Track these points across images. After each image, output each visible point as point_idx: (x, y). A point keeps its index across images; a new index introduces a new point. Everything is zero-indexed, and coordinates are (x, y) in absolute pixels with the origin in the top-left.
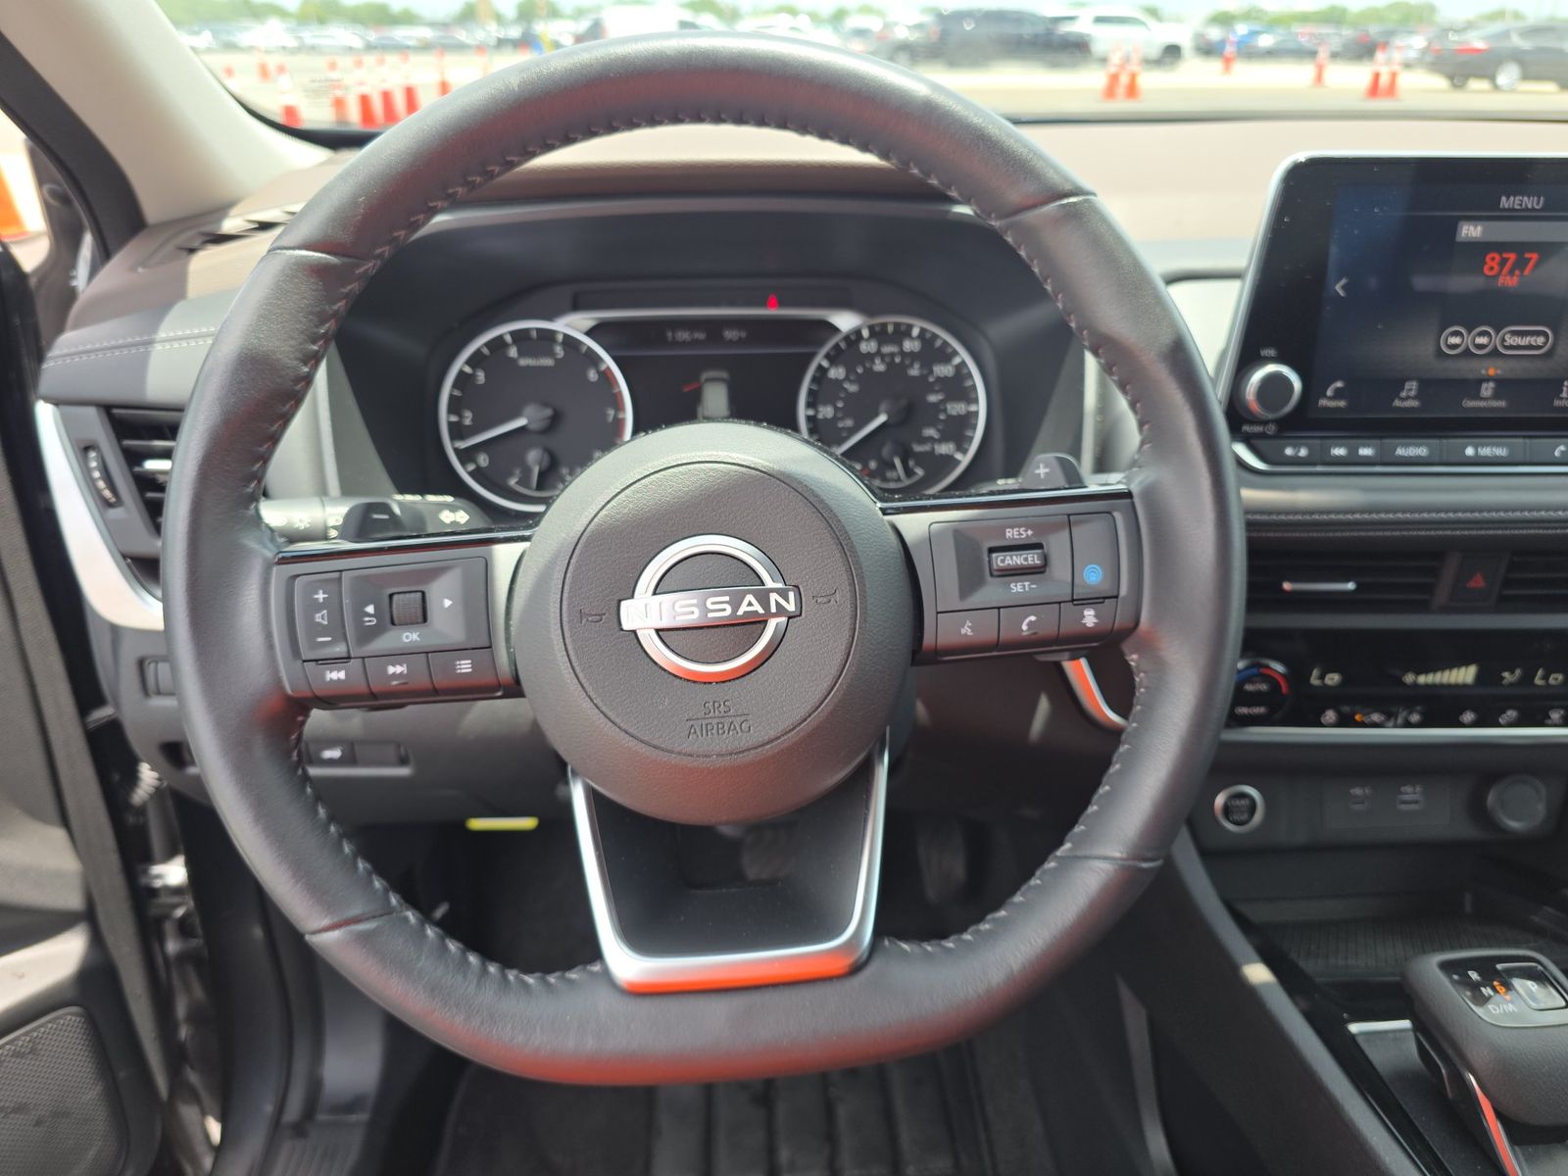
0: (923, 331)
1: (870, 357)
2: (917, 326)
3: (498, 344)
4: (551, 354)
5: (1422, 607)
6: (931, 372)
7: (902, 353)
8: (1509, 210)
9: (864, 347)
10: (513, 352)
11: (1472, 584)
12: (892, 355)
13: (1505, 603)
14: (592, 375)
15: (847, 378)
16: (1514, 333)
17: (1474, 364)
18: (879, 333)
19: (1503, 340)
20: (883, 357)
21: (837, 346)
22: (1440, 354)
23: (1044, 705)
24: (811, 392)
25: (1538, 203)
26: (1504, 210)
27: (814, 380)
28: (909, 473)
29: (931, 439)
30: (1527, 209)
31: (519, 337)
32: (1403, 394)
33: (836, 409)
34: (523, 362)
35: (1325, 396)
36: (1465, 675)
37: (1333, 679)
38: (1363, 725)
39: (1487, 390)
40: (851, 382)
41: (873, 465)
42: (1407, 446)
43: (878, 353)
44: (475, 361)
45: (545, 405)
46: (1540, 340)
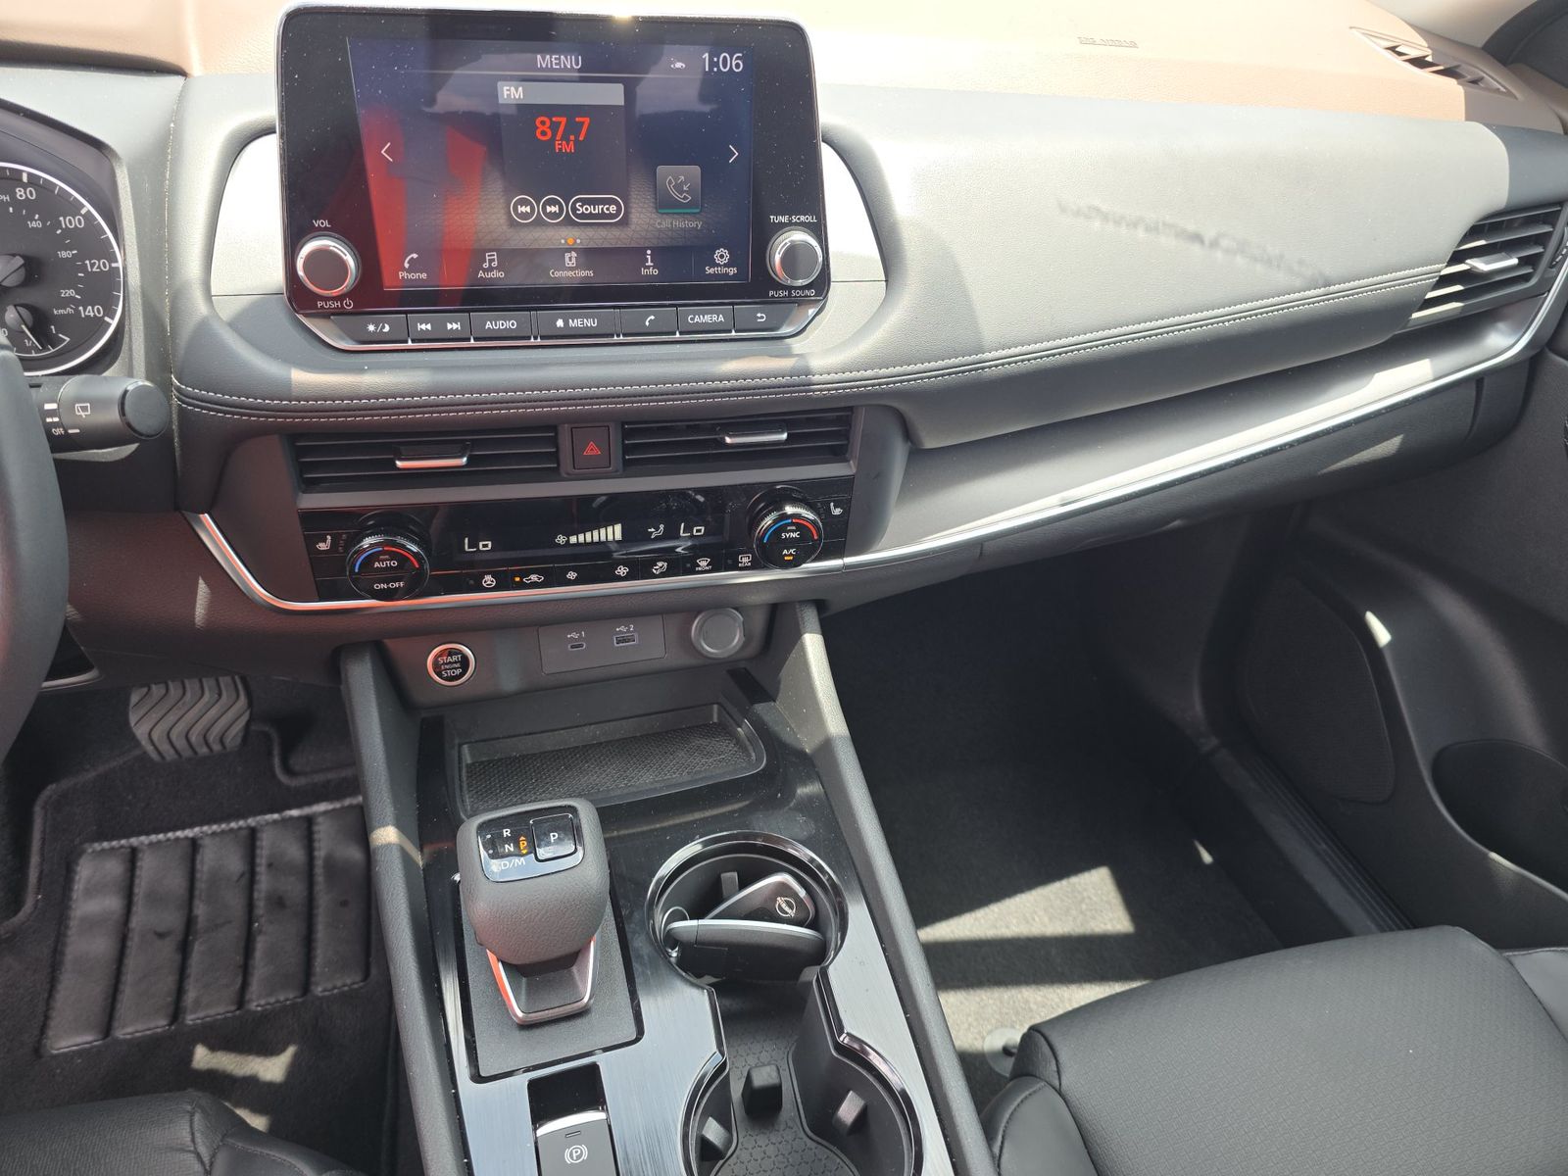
5: (553, 475)
6: (57, 224)
7: (16, 201)
8: (547, 69)
11: (588, 452)
13: (630, 468)
16: (585, 202)
17: (550, 233)
19: (574, 209)
22: (512, 223)
23: (202, 588)
25: (577, 64)
26: (542, 69)
29: (72, 300)
30: (565, 69)
32: (486, 265)
35: (403, 269)
36: (615, 532)
37: (484, 545)
38: (522, 586)
39: (571, 259)
42: (496, 319)
46: (613, 209)
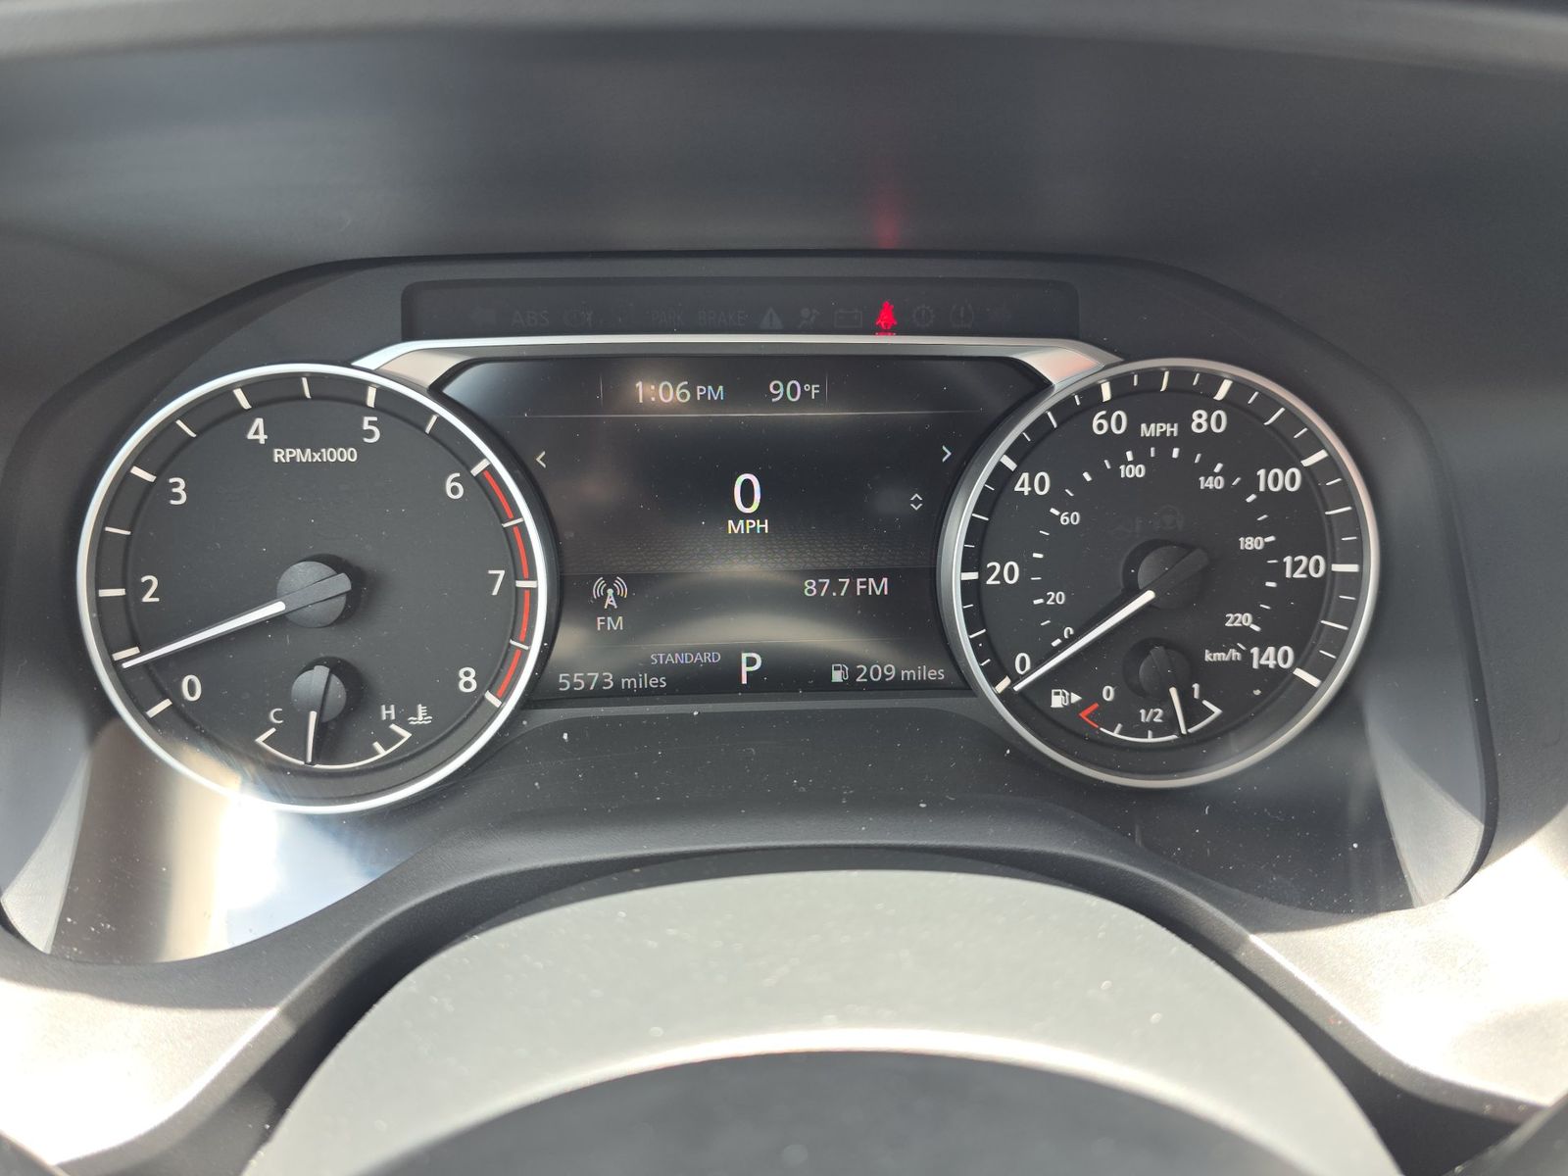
0: (1240, 388)
1: (1113, 446)
2: (1228, 379)
3: (218, 413)
4: (353, 436)
6: (1252, 484)
7: (1187, 439)
9: (1098, 424)
10: (257, 431)
12: (1165, 443)
14: (453, 486)
15: (1056, 498)
18: (1134, 396)
20: (1140, 446)
21: (1040, 425)
24: (975, 531)
27: (984, 504)
28: (1194, 712)
29: (1243, 633)
31: (270, 396)
33: (1028, 567)
34: (279, 455)
40: (1067, 506)
41: (1109, 693)
43: (1132, 438)
44: (162, 452)
45: (337, 564)
